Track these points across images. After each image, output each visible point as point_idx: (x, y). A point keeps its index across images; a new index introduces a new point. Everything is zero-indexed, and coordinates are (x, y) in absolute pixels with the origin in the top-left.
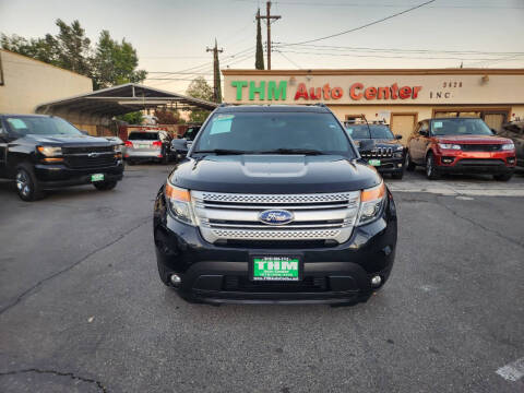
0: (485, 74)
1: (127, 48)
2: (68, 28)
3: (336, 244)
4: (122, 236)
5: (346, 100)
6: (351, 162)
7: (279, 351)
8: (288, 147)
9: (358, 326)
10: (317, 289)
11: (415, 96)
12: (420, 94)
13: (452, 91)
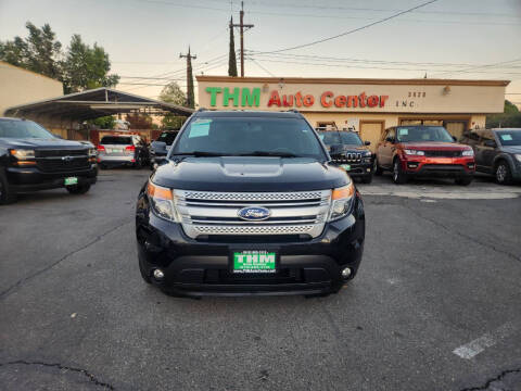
0: (447, 85)
1: (99, 53)
2: (39, 32)
3: (310, 238)
4: (99, 238)
5: (317, 107)
6: (323, 164)
8: (264, 150)
9: (330, 316)
10: (293, 280)
11: (382, 105)
12: (387, 103)
13: (416, 100)
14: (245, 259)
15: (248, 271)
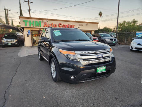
0: (87, 23)
14: (99, 69)
15: (100, 72)
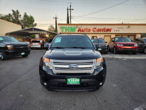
0: (129, 25)
1: (31, 17)
2: (15, 12)
3: (90, 74)
4: (30, 71)
5: (92, 32)
6: (93, 50)
7: (74, 104)
9: (96, 97)
10: (85, 87)
11: (110, 31)
12: (112, 30)
13: (120, 30)
14: (70, 80)
